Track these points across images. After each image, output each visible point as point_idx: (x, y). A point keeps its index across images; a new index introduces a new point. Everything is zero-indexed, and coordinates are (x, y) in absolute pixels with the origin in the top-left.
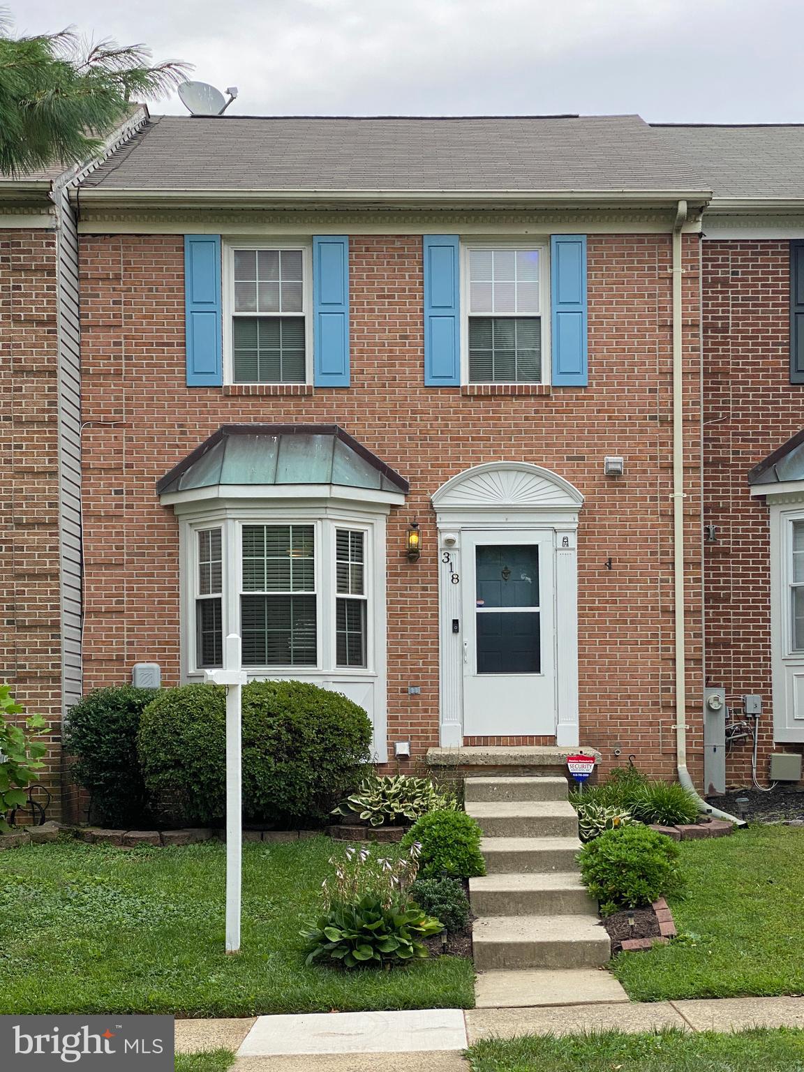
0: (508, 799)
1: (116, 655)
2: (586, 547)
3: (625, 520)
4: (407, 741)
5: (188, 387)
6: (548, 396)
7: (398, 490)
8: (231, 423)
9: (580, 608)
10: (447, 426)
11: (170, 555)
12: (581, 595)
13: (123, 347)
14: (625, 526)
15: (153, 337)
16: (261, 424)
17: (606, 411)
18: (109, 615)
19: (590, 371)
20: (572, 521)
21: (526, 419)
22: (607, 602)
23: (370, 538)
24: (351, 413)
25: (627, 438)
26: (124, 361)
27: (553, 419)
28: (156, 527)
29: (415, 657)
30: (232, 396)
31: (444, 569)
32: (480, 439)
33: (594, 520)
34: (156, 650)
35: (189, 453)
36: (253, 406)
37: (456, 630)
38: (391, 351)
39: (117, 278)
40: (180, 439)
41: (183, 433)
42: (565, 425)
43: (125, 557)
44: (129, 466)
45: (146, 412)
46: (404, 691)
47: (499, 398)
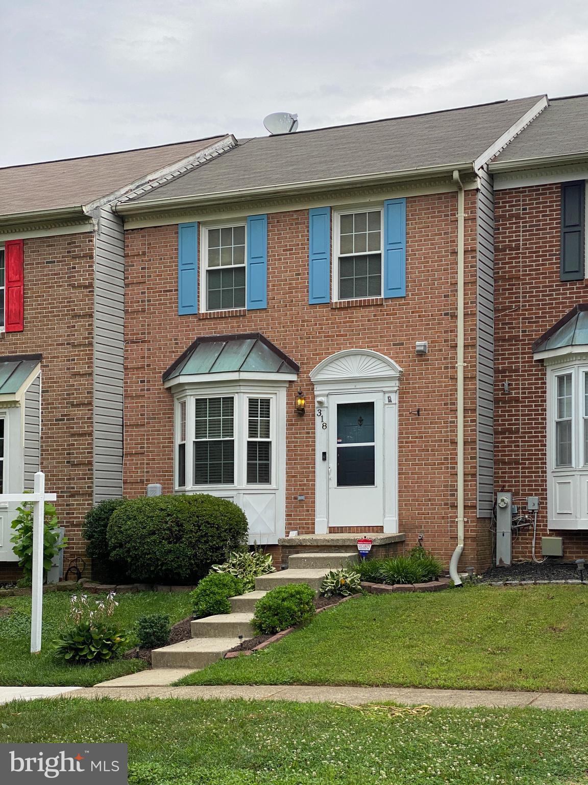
0: (313, 567)
1: (140, 479)
2: (404, 402)
3: (428, 383)
4: (297, 530)
5: (180, 316)
6: (381, 305)
7: (293, 371)
8: (202, 336)
9: (400, 442)
10: (322, 328)
11: (169, 418)
12: (400, 433)
13: (146, 295)
14: (428, 387)
15: (161, 287)
16: (218, 335)
17: (417, 312)
18: (137, 456)
19: (407, 286)
20: (394, 385)
21: (369, 320)
22: (417, 437)
23: (275, 403)
24: (268, 324)
25: (430, 329)
26: (146, 303)
27: (385, 319)
28: (162, 401)
29: (302, 476)
30: (203, 319)
31: (318, 420)
32: (342, 336)
33: (409, 384)
34: (161, 476)
35: (180, 356)
36: (214, 324)
37: (324, 459)
38: (290, 284)
39: (144, 253)
40: (175, 348)
41: (177, 344)
42: (392, 323)
43: (146, 421)
44: (148, 365)
45: (157, 333)
46: (295, 498)
47: (353, 308)
